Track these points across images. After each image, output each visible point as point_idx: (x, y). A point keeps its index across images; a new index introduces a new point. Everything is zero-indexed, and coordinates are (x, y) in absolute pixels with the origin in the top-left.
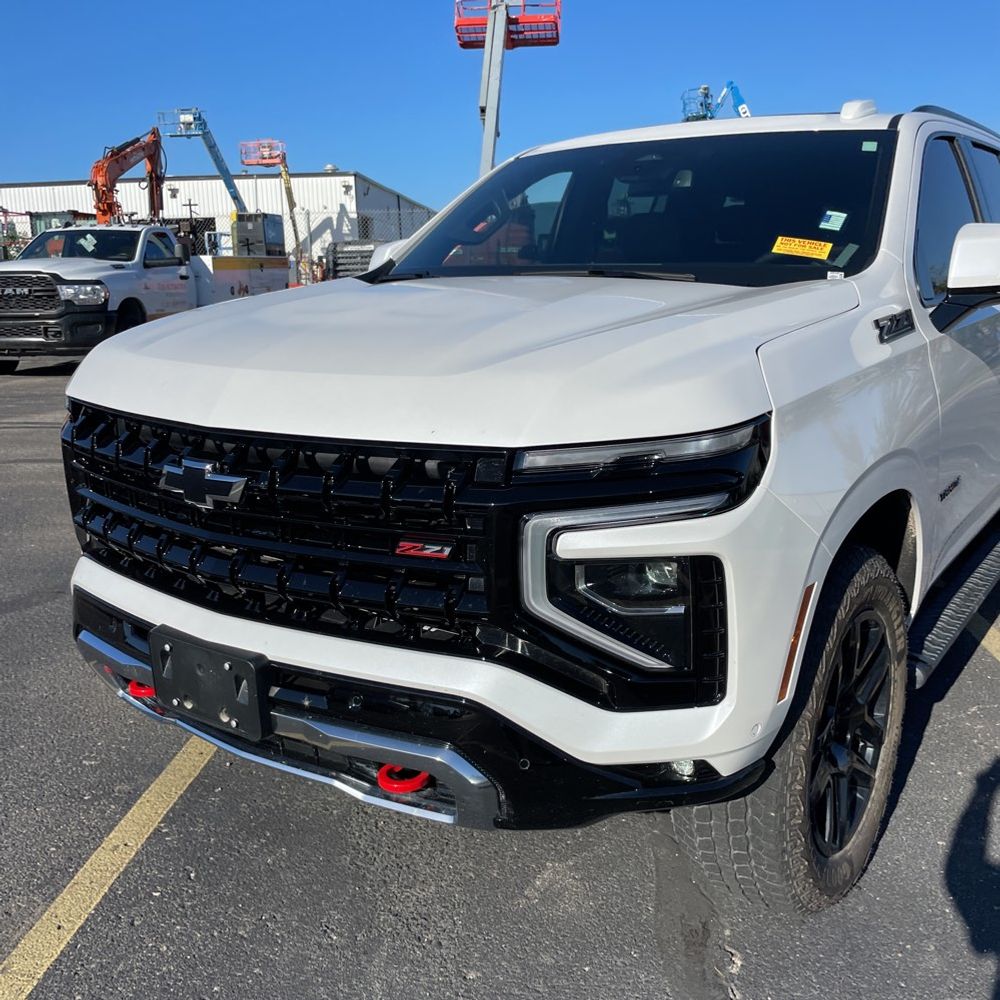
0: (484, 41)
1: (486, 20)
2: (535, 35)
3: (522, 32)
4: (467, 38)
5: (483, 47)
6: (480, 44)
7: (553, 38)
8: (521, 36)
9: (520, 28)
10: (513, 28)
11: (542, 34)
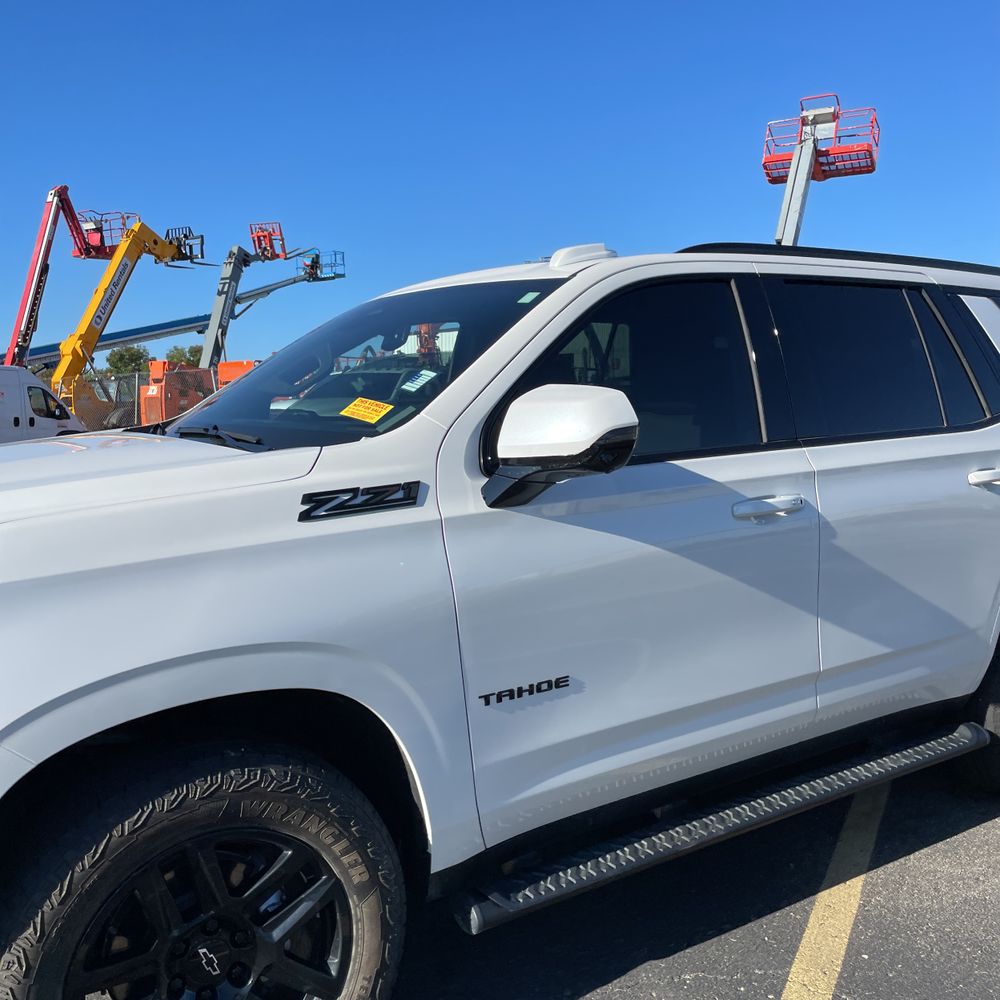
0: (787, 176)
1: (792, 155)
2: (848, 164)
3: (833, 163)
4: (775, 174)
5: (786, 181)
6: (782, 180)
7: (868, 166)
8: (833, 167)
9: (831, 159)
10: (823, 160)
11: (856, 163)
